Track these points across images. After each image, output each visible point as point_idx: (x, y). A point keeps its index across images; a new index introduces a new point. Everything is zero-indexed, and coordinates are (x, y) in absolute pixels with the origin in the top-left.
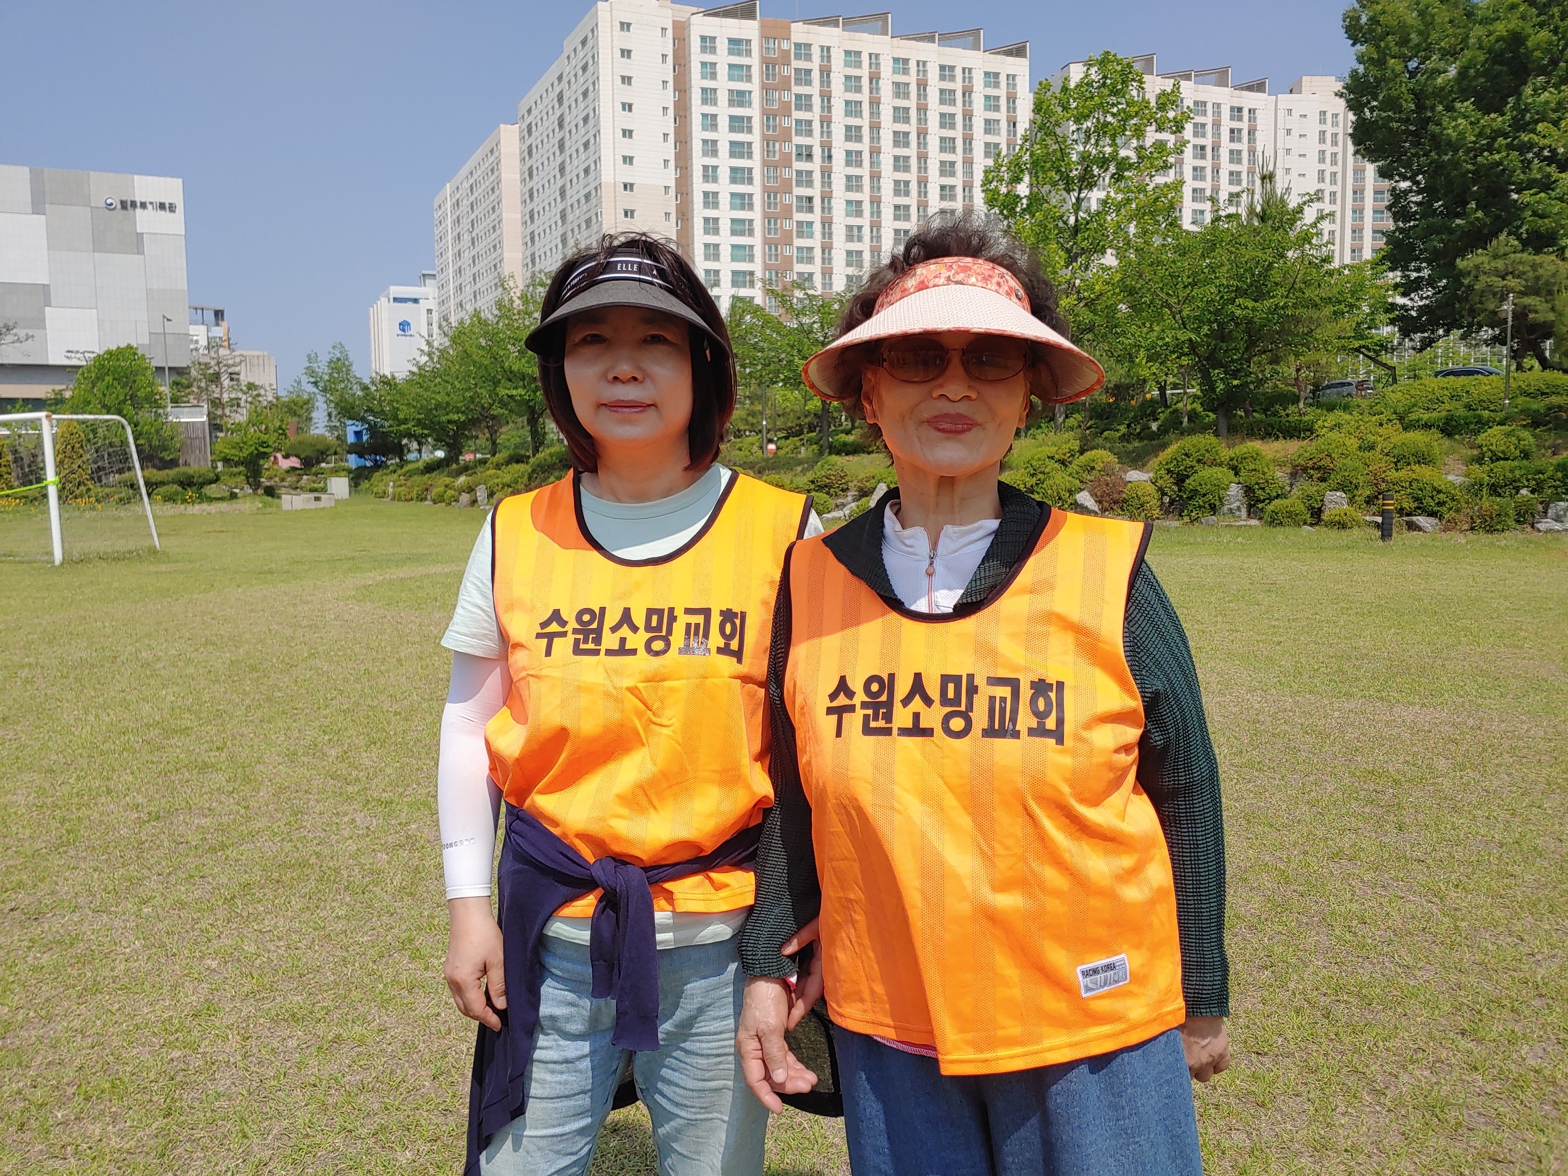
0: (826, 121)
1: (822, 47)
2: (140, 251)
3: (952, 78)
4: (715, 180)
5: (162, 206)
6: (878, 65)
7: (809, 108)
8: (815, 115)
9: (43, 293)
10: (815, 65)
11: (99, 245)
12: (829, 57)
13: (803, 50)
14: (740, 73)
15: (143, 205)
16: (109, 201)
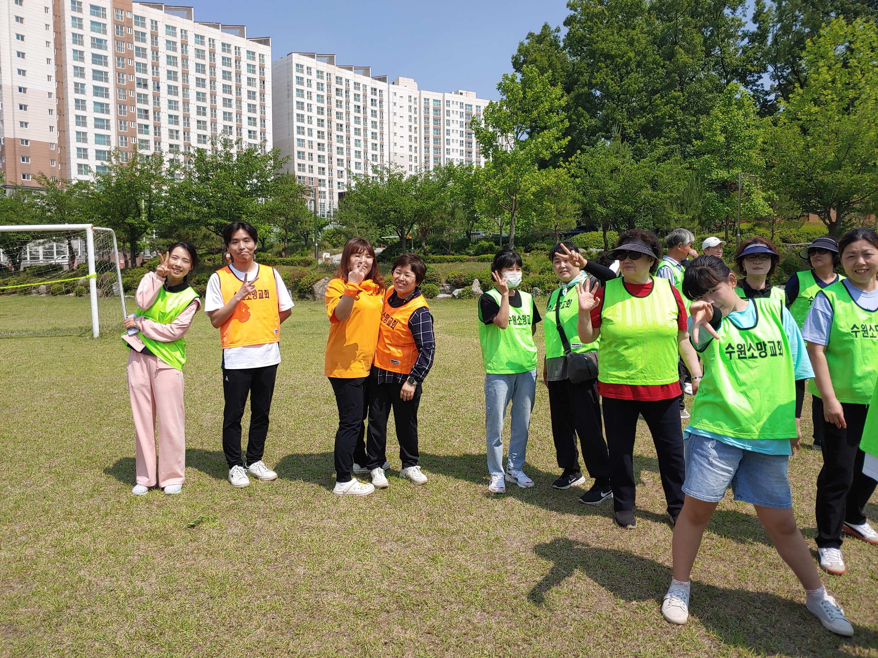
0: (155, 66)
1: (152, 21)
3: (229, 51)
4: (83, 92)
6: (186, 37)
7: (145, 56)
8: (148, 61)
10: (148, 30)
12: (156, 27)
13: (140, 20)
14: (99, 27)
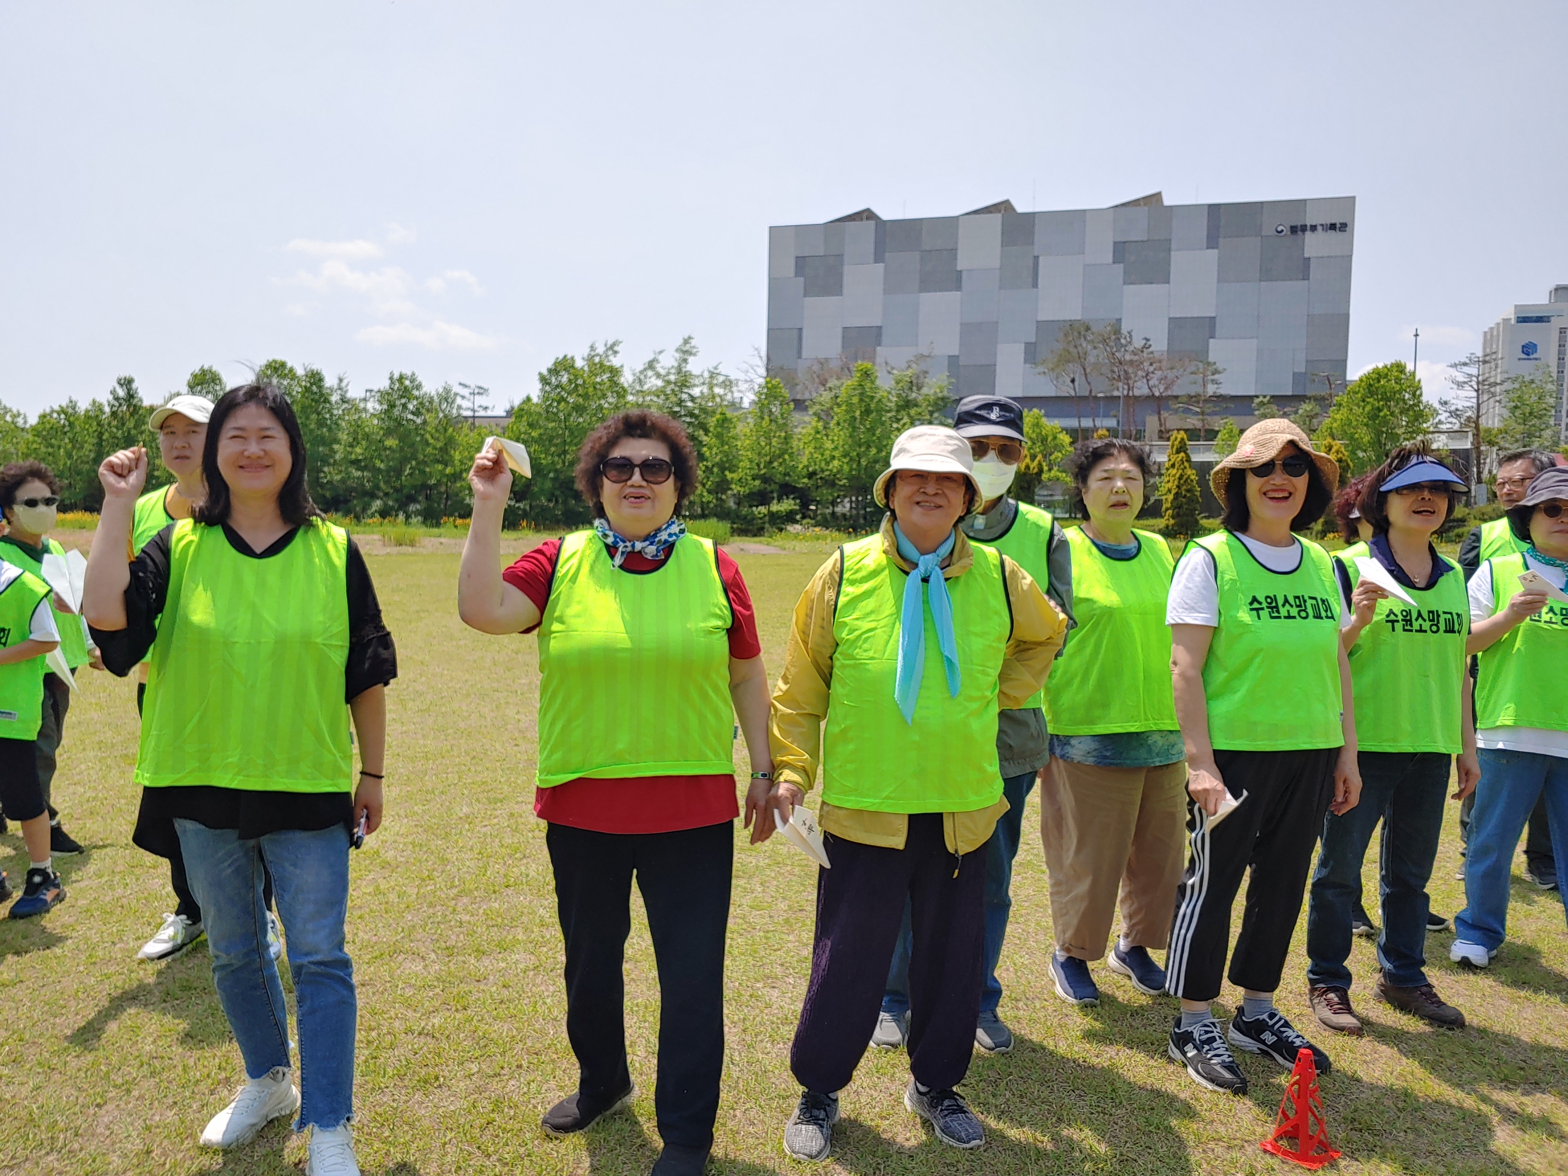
2: (1306, 277)
5: (1333, 227)
9: (1209, 326)
11: (1267, 274)
15: (1314, 228)
16: (1279, 229)
